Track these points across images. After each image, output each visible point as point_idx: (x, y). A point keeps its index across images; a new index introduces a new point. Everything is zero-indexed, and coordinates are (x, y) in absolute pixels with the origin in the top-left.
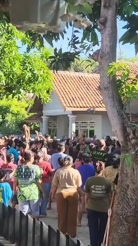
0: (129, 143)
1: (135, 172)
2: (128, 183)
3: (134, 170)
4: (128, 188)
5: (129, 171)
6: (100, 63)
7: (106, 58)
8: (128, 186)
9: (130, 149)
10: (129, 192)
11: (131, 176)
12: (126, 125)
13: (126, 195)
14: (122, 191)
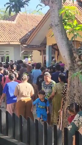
0: (75, 65)
1: (80, 84)
2: (75, 92)
3: (79, 83)
4: (75, 96)
5: (75, 84)
6: (51, 7)
7: (57, 3)
8: (75, 94)
9: (76, 68)
10: (76, 98)
11: (77, 87)
12: (74, 52)
13: (73, 100)
14: (71, 98)
